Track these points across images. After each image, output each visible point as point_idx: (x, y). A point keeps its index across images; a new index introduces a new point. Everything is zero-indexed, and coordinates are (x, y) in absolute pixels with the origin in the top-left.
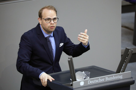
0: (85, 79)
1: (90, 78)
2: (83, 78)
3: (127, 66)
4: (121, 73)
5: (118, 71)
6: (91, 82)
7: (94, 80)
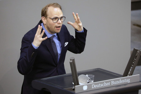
0: (88, 83)
1: (94, 82)
2: (86, 81)
3: (135, 69)
4: (128, 76)
5: (126, 74)
6: (95, 86)
7: (98, 84)
